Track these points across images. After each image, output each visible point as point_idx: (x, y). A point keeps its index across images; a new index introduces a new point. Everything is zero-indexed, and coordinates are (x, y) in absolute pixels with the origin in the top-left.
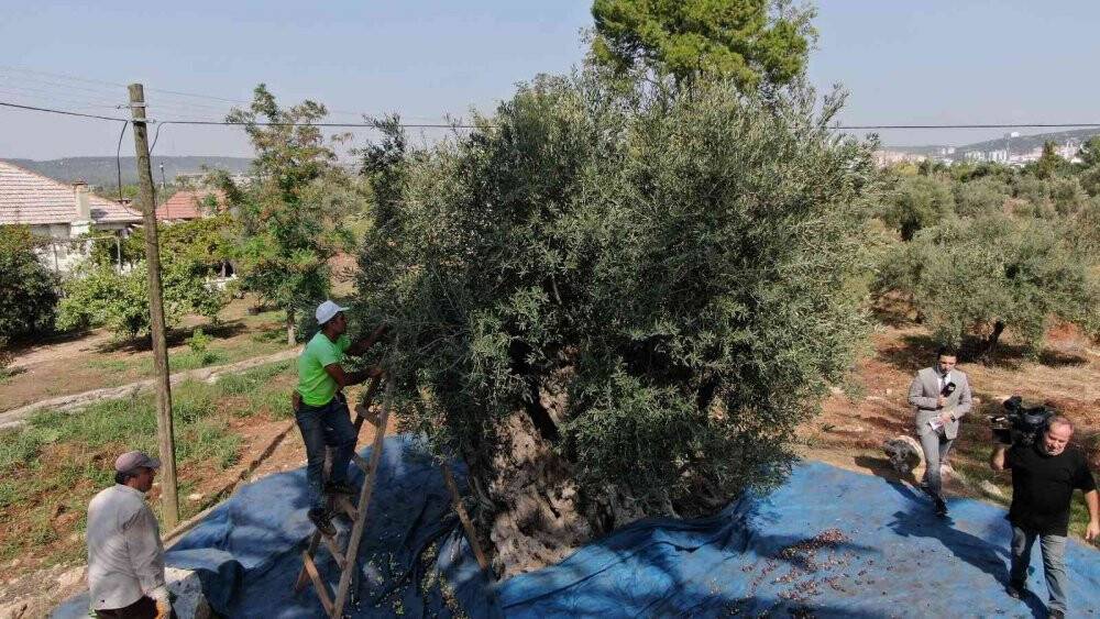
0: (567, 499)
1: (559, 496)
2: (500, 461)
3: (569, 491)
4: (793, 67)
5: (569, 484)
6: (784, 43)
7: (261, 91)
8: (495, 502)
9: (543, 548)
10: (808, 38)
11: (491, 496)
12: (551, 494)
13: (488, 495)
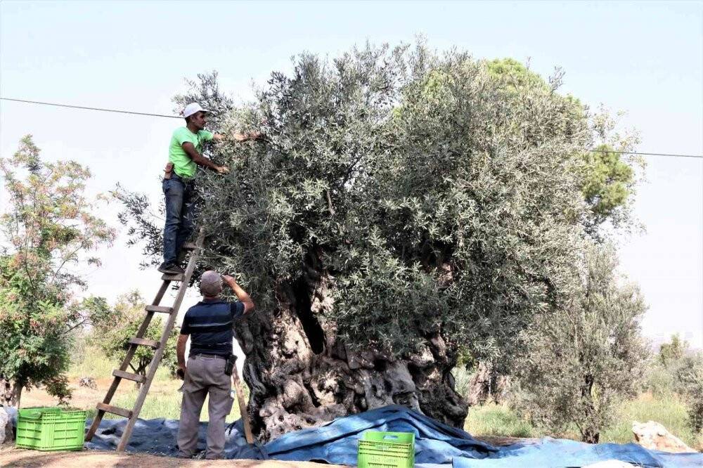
0: (328, 391)
1: (321, 388)
2: (274, 352)
3: (331, 382)
4: (615, 196)
5: (332, 375)
6: (605, 168)
7: (27, 141)
8: (266, 385)
9: (305, 422)
10: (635, 168)
11: (263, 380)
12: (314, 385)
13: (260, 380)
